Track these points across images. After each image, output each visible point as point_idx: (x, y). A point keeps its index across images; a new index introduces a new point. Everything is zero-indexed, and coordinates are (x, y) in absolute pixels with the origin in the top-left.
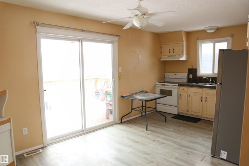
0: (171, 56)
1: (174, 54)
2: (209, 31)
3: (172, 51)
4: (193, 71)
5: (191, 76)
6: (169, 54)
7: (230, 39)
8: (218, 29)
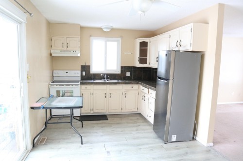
0: (64, 51)
1: (69, 49)
2: (105, 30)
3: (65, 45)
4: (86, 68)
5: (84, 74)
6: (62, 48)
7: (120, 39)
8: (113, 29)
